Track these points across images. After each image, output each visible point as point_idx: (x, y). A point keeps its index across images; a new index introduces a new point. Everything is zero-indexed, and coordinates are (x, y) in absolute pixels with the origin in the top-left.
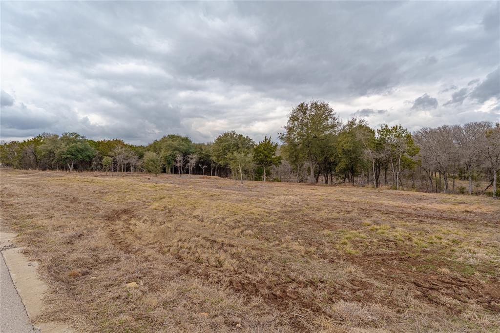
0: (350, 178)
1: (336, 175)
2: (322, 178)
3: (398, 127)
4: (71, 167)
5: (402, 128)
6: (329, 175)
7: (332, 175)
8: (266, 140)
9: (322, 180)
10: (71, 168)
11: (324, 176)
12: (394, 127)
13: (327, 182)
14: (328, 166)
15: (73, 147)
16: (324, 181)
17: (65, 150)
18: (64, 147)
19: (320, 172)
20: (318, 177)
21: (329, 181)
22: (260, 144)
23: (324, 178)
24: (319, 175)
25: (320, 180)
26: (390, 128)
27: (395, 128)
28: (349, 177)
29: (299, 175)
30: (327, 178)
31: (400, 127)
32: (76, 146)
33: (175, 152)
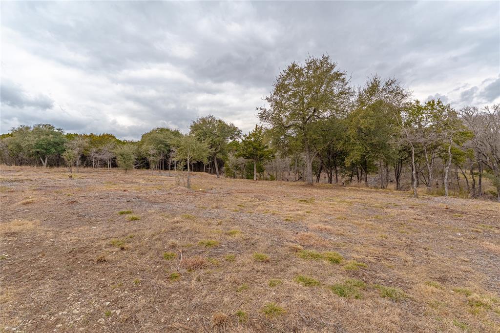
0: (360, 175)
1: (341, 172)
2: (324, 175)
3: (436, 103)
4: (44, 162)
5: (441, 104)
6: (333, 172)
7: (337, 172)
8: (256, 129)
9: (325, 178)
10: (45, 164)
11: (328, 173)
12: (429, 103)
13: (330, 181)
14: (332, 160)
15: (43, 140)
16: (327, 179)
17: (33, 144)
18: (33, 140)
19: (322, 168)
20: (320, 174)
21: (334, 178)
22: (250, 134)
23: (326, 175)
24: (320, 172)
25: (322, 177)
26: (422, 104)
27: (431, 104)
28: (358, 174)
29: (297, 171)
30: (331, 176)
31: (439, 102)
32: (47, 139)
33: (159, 146)
